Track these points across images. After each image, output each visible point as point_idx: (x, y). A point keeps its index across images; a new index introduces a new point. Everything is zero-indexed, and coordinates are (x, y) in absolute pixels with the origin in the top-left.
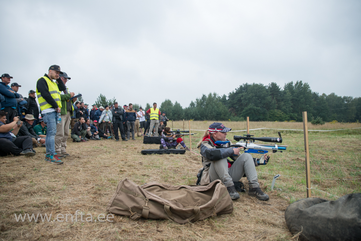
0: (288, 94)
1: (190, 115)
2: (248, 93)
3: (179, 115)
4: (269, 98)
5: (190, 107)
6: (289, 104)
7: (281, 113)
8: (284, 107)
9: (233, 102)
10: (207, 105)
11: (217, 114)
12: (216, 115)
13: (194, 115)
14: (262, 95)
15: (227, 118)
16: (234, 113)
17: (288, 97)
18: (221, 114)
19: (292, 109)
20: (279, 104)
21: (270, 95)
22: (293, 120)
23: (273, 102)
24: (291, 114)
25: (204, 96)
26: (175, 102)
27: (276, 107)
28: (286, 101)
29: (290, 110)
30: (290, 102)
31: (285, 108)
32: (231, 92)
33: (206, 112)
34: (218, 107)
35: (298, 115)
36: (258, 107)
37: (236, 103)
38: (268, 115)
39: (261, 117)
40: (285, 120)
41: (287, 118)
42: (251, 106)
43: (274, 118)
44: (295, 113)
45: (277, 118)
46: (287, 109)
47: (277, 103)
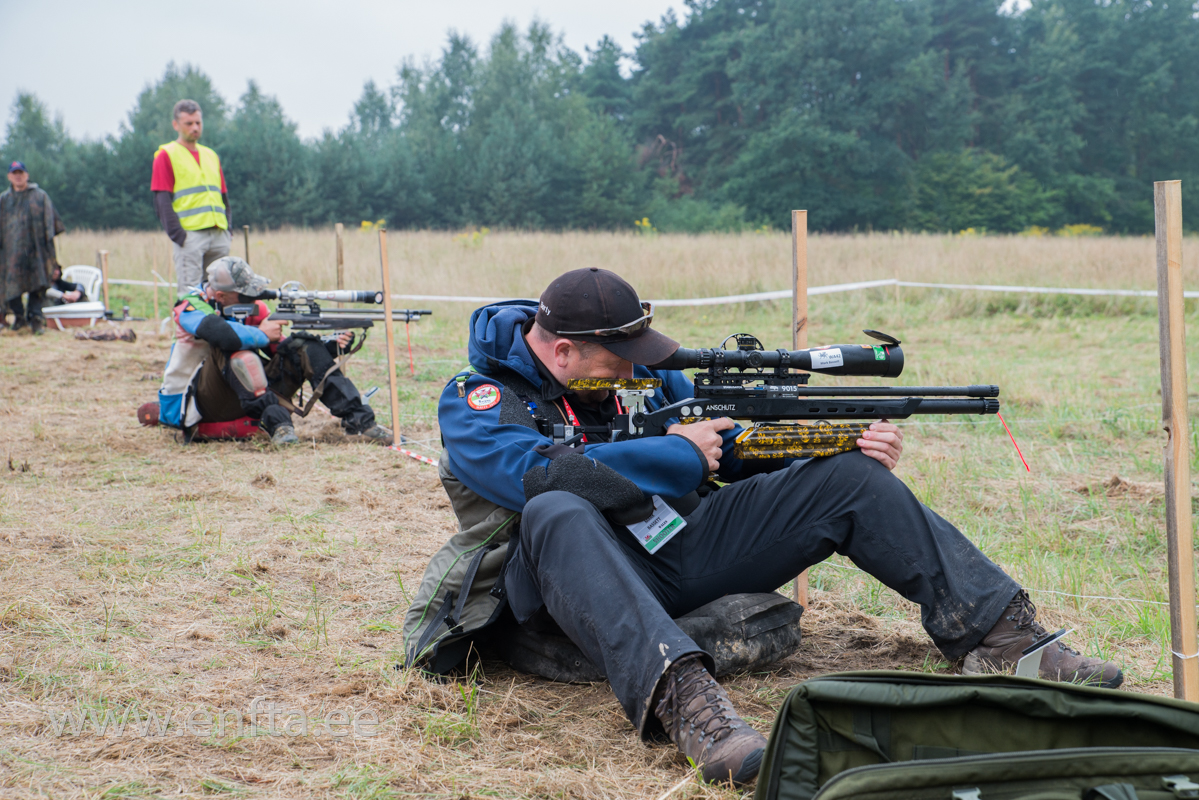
0: (1054, 35)
1: (360, 186)
2: (773, 26)
3: (276, 188)
4: (922, 65)
5: (358, 127)
7: (1004, 176)
8: (1025, 134)
9: (669, 95)
10: (483, 112)
11: (557, 185)
12: (544, 190)
13: (388, 185)
14: (876, 45)
15: (628, 208)
16: (673, 175)
17: (1056, 56)
18: (579, 185)
19: (1081, 144)
20: (989, 110)
21: (930, 44)
22: (1085, 221)
23: (951, 96)
24: (1073, 178)
25: (458, 45)
26: (245, 89)
27: (969, 132)
28: (1038, 91)
29: (1068, 154)
30: (1066, 94)
31: (1030, 136)
32: (658, 23)
33: (474, 164)
34: (560, 132)
35: (1118, 188)
36: (846, 130)
37: (690, 100)
39: (865, 202)
40: (1030, 223)
41: (1043, 208)
42: (793, 122)
43: (957, 206)
44: (1097, 174)
45: (973, 207)
46: (1043, 146)
47: (977, 103)
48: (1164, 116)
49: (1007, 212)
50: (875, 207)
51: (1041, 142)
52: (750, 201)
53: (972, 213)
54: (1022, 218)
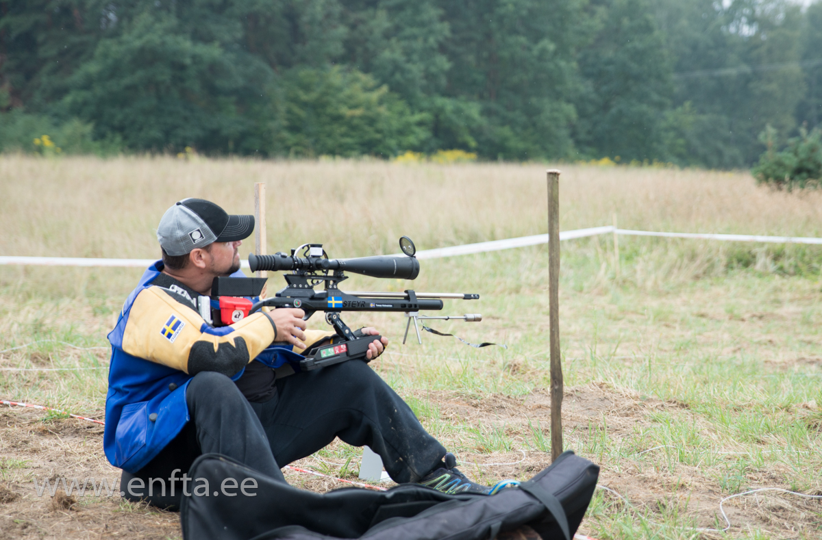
6: (422, 24)
7: (374, 96)
8: (391, 53)
19: (447, 66)
20: (353, 27)
23: (317, 8)
24: (440, 101)
27: (337, 49)
29: (434, 75)
31: (398, 56)
35: (486, 112)
36: (209, 41)
38: (282, 108)
39: (230, 121)
40: (403, 147)
41: (413, 132)
42: (148, 29)
43: (327, 128)
44: (463, 97)
45: (344, 129)
46: (409, 66)
47: (343, 18)
48: (523, 39)
49: (378, 136)
50: (240, 128)
51: (409, 61)
52: (97, 118)
53: (343, 135)
54: (392, 142)
